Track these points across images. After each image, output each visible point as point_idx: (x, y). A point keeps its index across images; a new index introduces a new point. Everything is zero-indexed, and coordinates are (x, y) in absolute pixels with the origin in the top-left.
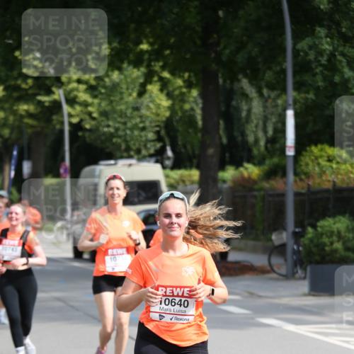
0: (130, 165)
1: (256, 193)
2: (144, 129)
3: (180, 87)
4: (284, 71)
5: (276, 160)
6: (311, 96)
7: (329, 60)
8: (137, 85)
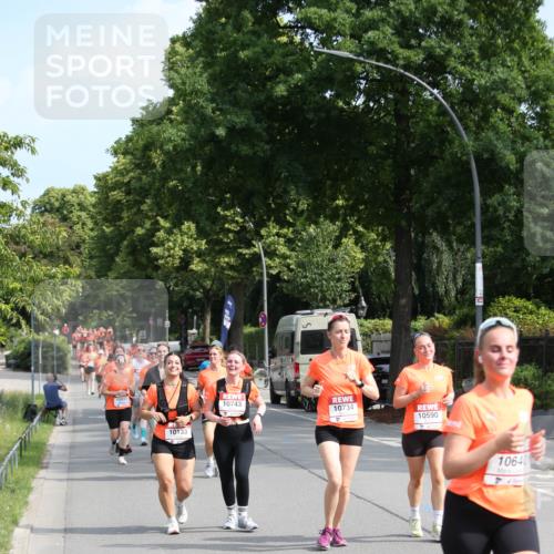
0: (326, 314)
1: (447, 342)
2: (339, 280)
5: (465, 310)
6: (500, 249)
7: (516, 216)
8: (333, 238)
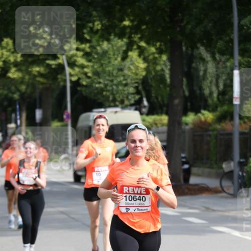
0: (116, 112)
1: (210, 133)
2: (126, 85)
3: (153, 53)
4: (232, 41)
5: (225, 108)
8: (121, 52)
